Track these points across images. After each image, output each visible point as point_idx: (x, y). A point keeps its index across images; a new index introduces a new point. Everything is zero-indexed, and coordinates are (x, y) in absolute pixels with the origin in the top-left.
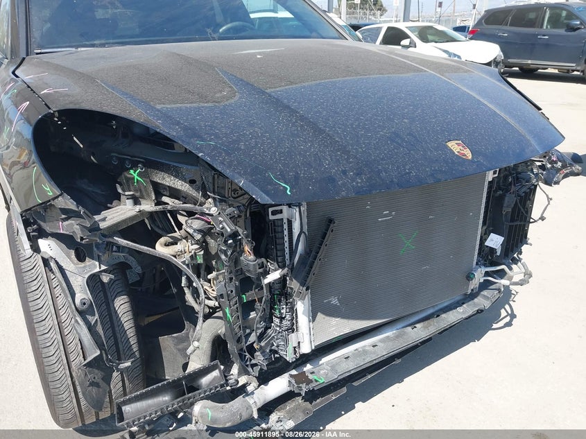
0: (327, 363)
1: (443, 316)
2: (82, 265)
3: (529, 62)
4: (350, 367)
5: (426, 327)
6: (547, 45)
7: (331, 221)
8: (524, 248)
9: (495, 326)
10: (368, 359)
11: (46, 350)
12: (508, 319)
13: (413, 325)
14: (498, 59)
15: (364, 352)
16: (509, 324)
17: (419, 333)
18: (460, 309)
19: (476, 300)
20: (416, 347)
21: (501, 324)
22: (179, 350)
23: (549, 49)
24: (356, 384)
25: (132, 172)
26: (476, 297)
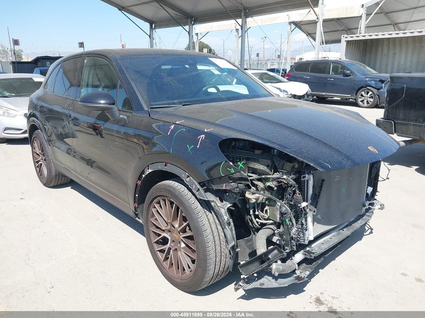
0: (316, 246)
1: (353, 225)
2: (223, 204)
3: (324, 94)
4: (325, 247)
5: (348, 230)
6: (333, 84)
7: (323, 180)
8: (377, 194)
9: (365, 234)
10: (332, 244)
11: (208, 244)
12: (370, 231)
13: (342, 229)
14: (309, 93)
15: (327, 241)
16: (371, 233)
17: (346, 232)
18: (359, 222)
19: (364, 218)
20: (344, 240)
21: (368, 232)
22: (247, 246)
23: (335, 87)
24: (326, 256)
25: (239, 163)
26: (363, 216)
